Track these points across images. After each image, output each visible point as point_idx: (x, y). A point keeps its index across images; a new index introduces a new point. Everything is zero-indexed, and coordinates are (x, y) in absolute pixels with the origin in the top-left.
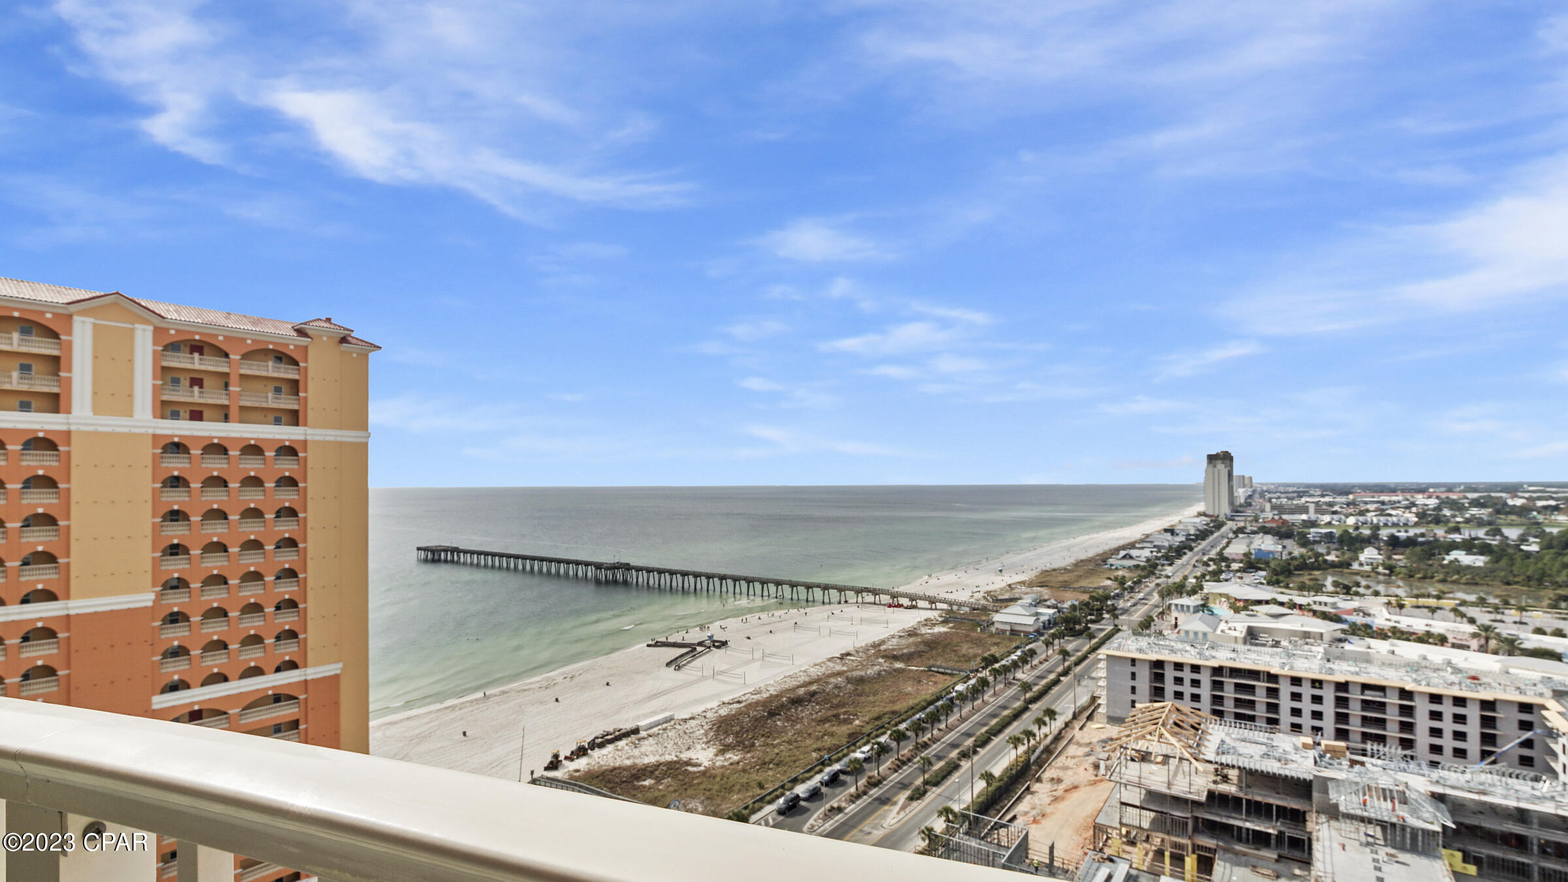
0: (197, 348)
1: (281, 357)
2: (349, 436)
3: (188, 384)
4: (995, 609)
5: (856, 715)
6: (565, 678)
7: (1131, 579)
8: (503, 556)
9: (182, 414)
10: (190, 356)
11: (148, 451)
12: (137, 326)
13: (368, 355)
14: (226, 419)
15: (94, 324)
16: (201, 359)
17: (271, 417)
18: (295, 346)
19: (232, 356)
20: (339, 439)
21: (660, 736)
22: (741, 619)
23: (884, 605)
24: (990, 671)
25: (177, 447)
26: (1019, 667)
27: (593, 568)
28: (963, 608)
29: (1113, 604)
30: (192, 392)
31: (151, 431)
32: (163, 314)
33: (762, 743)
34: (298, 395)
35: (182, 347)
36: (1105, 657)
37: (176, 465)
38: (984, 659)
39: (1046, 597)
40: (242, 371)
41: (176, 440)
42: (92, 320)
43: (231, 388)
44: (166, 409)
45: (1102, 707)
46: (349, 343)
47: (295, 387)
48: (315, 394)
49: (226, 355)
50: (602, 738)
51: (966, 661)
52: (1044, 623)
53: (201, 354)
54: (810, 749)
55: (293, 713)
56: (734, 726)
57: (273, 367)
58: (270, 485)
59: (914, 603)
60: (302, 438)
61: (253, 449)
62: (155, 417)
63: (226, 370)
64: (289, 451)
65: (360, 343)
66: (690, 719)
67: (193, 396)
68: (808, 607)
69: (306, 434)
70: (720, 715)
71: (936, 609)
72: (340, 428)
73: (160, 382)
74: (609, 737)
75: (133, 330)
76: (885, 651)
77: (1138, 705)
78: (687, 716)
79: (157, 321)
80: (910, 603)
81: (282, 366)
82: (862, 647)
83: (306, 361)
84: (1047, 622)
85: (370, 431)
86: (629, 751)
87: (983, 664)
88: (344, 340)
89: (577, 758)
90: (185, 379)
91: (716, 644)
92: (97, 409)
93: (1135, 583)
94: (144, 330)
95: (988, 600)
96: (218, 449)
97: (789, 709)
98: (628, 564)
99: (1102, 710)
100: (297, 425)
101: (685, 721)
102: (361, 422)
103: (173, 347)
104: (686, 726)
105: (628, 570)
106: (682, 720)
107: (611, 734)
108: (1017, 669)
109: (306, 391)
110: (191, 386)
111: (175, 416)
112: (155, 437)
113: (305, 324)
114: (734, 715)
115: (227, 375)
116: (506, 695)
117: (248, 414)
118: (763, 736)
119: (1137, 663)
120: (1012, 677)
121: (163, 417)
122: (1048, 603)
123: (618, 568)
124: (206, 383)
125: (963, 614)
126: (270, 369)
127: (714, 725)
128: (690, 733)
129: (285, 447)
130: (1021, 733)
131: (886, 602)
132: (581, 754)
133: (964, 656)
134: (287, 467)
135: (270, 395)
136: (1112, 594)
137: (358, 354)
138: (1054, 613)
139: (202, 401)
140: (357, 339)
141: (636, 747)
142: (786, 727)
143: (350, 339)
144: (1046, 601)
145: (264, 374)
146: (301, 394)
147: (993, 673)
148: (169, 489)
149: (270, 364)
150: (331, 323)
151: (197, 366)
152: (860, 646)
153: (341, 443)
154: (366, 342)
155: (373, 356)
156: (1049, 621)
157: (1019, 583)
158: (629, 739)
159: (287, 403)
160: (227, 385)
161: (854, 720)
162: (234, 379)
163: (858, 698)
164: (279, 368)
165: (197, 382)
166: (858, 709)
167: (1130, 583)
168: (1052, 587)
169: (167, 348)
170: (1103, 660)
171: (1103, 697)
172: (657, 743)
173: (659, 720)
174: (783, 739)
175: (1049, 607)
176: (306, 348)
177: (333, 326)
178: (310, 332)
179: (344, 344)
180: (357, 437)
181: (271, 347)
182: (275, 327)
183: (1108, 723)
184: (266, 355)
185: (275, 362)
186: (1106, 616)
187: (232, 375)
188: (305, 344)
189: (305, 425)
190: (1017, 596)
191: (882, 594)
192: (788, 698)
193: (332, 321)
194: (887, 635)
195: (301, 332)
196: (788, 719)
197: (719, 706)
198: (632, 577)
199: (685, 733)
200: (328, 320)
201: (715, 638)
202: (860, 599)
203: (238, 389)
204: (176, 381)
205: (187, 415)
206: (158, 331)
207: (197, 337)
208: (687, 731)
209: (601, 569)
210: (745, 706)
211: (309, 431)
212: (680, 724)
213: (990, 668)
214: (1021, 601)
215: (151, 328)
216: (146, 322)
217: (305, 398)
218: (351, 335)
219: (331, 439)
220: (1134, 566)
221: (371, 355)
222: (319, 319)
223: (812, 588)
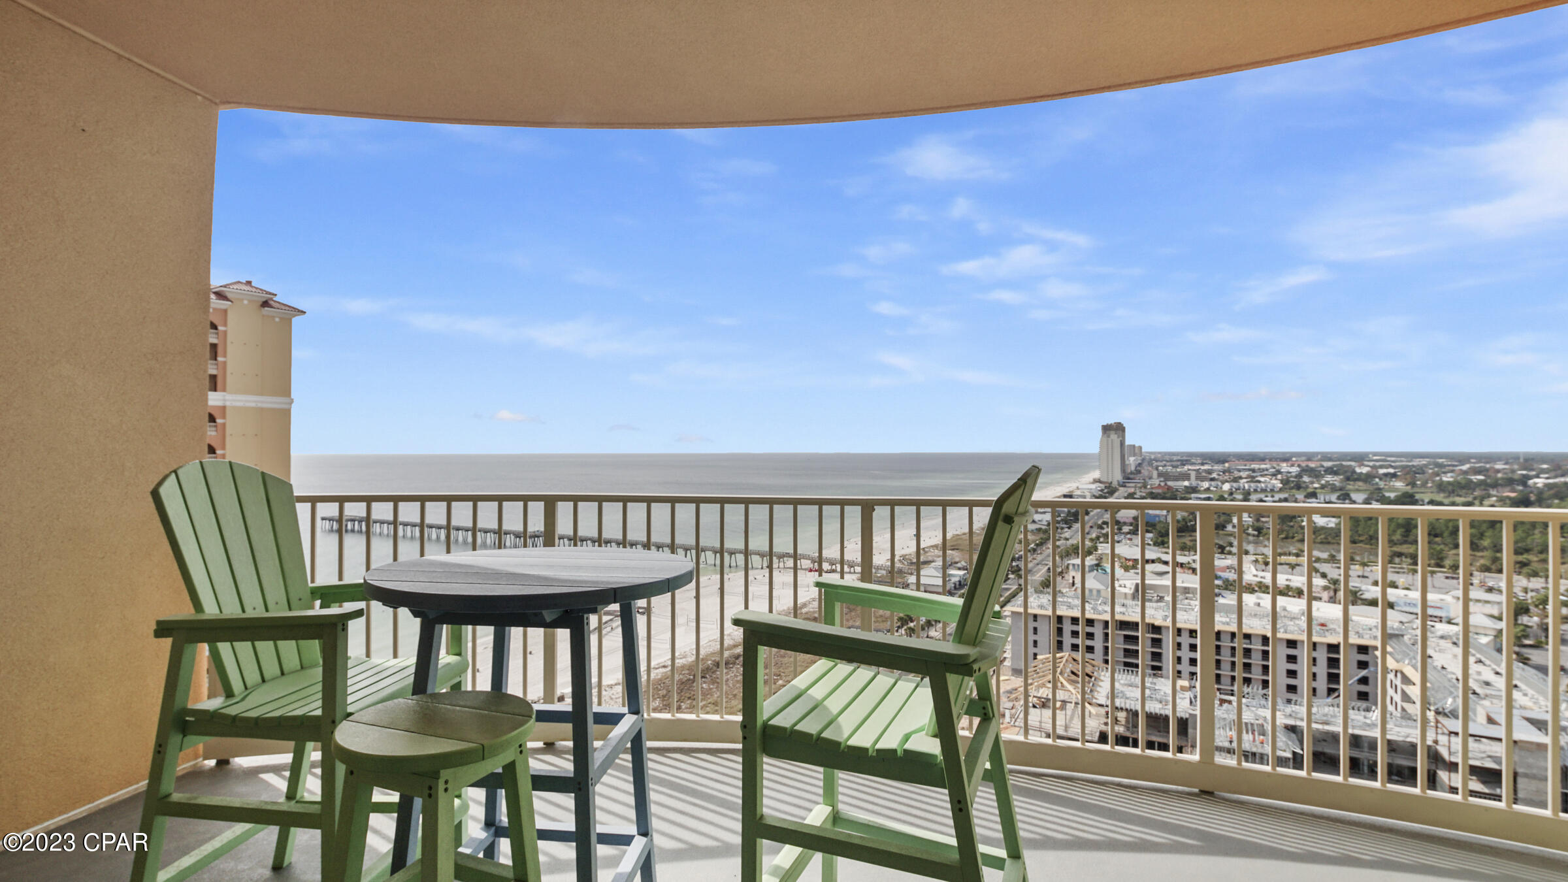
2: (270, 402)
4: (910, 571)
5: (779, 675)
6: (487, 647)
7: (1034, 541)
13: (291, 320)
18: (215, 309)
20: (260, 405)
23: (805, 569)
24: (905, 630)
26: (932, 625)
28: (880, 571)
29: (1017, 566)
33: (688, 706)
34: (216, 360)
36: (1009, 614)
38: (900, 619)
39: (957, 560)
45: (1007, 660)
46: (271, 307)
47: (213, 351)
48: (235, 359)
51: (883, 621)
52: (955, 584)
54: (735, 709)
56: (660, 690)
59: (834, 567)
60: (220, 403)
65: (283, 307)
68: (730, 572)
69: (224, 400)
71: (855, 572)
72: (262, 394)
76: (806, 613)
77: (1038, 657)
78: (613, 682)
80: (829, 568)
82: (784, 610)
83: (225, 325)
84: (958, 583)
85: (292, 397)
87: (899, 624)
88: (265, 304)
91: (640, 611)
93: (1037, 545)
95: (903, 564)
97: (714, 672)
99: (1007, 663)
100: (217, 390)
101: (610, 686)
102: (284, 389)
108: (930, 628)
109: (225, 356)
113: (226, 287)
114: (660, 680)
118: (689, 698)
119: (1038, 619)
120: (925, 636)
122: (959, 565)
125: (880, 577)
131: (807, 567)
133: (881, 616)
136: (1017, 556)
137: (281, 318)
138: (964, 575)
140: (279, 303)
142: (711, 689)
143: (271, 303)
144: (956, 563)
146: (220, 359)
147: (908, 631)
150: (252, 286)
152: (781, 609)
153: (262, 409)
154: (289, 306)
155: (297, 320)
156: (960, 582)
157: (932, 546)
161: (778, 680)
163: (781, 659)
166: (781, 669)
167: (1032, 546)
168: (962, 550)
170: (1008, 616)
171: (1008, 651)
174: (709, 701)
175: (959, 569)
176: (225, 311)
177: (254, 290)
178: (229, 296)
179: (266, 308)
180: (279, 403)
183: (1012, 675)
186: (1011, 576)
188: (223, 307)
189: (224, 390)
190: (930, 559)
191: (803, 558)
192: (713, 661)
193: (253, 284)
194: (808, 599)
195: (221, 295)
196: (714, 682)
200: (249, 283)
202: (781, 565)
208: (613, 697)
211: (228, 397)
212: (606, 690)
213: (905, 627)
214: (934, 564)
217: (225, 363)
218: (274, 299)
219: (253, 405)
220: (1037, 529)
221: (295, 320)
222: (239, 282)
223: (735, 553)
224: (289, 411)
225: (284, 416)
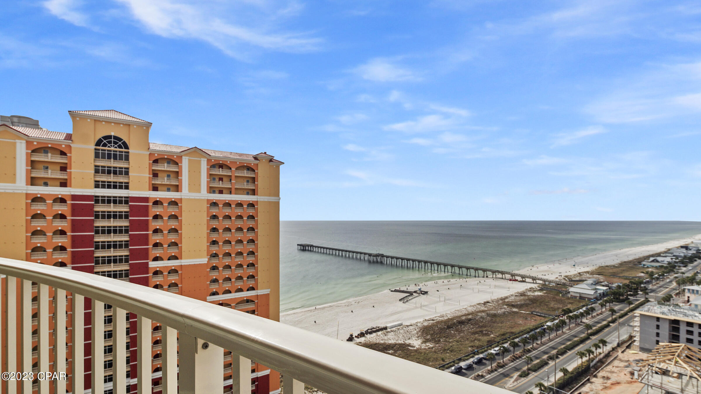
0: (221, 166)
1: (249, 169)
2: (272, 199)
3: (218, 180)
4: (570, 285)
5: (492, 332)
6: (355, 302)
7: (657, 273)
8: (330, 249)
9: (216, 191)
10: (218, 169)
11: (205, 205)
12: (202, 159)
13: (279, 166)
14: (231, 193)
15: (189, 159)
16: (222, 171)
17: (246, 192)
18: (254, 164)
20: (269, 200)
21: (396, 332)
22: (434, 282)
23: (508, 279)
24: (567, 317)
25: (214, 204)
26: (584, 316)
27: (368, 256)
28: (552, 283)
29: (645, 287)
30: (220, 183)
31: (206, 198)
32: (210, 154)
33: (444, 340)
35: (216, 166)
36: (639, 315)
37: (215, 211)
38: (564, 310)
39: (602, 280)
40: (236, 175)
41: (214, 201)
42: (188, 158)
43: (232, 181)
44: (211, 190)
45: (636, 342)
46: (272, 162)
47: (254, 180)
48: (261, 183)
49: (231, 169)
50: (371, 330)
51: (553, 311)
52: (600, 294)
53: (222, 169)
54: (468, 345)
55: (253, 307)
56: (430, 331)
57: (246, 172)
58: (245, 218)
59: (524, 279)
60: (256, 200)
61: (240, 205)
62: (207, 193)
63: (230, 174)
64: (251, 205)
65: (277, 162)
66: (410, 325)
67: (220, 185)
68: (467, 278)
69: (258, 199)
70: (424, 325)
71: (536, 283)
72: (270, 196)
73: (209, 180)
74: (374, 330)
75: (200, 160)
76: (508, 302)
77: (661, 344)
78: (409, 324)
79: (208, 156)
80: (521, 279)
81: (249, 172)
82: (495, 299)
83: (257, 170)
84: (602, 294)
85: (280, 196)
86: (383, 337)
87: (563, 313)
88: (271, 161)
89: (360, 337)
90: (217, 178)
91: (422, 293)
92: (190, 190)
93: (660, 275)
94: (204, 160)
95: (566, 280)
96: (228, 204)
97: (457, 326)
98: (383, 255)
99: (637, 344)
100: (255, 195)
101: (408, 326)
102: (277, 193)
103: (213, 166)
104: (408, 329)
105: (383, 257)
106: (407, 326)
107: (375, 329)
108: (583, 317)
109: (257, 182)
110: (219, 181)
111: (214, 192)
112: (208, 200)
113: (257, 155)
114: (431, 326)
115: (231, 176)
116: (332, 307)
117: (238, 191)
118: (444, 337)
119: (660, 320)
120: (580, 321)
121: (210, 193)
122: (603, 284)
123: (378, 256)
124: (224, 179)
125: (551, 287)
126: (246, 173)
127: (421, 329)
128: (410, 332)
129: (250, 203)
130: (585, 351)
131: (508, 278)
132: (362, 335)
133: (552, 308)
134: (251, 212)
135: (245, 183)
136: (644, 281)
137: (276, 166)
138: (607, 289)
139: (223, 186)
140: (275, 160)
141: (386, 335)
142: (455, 334)
143: (273, 160)
144: (602, 282)
145: (243, 175)
146: (256, 183)
147: (568, 318)
148: (212, 220)
149: (245, 171)
150: (266, 154)
151: (221, 173)
152: (494, 298)
153: (269, 202)
154: (279, 161)
155: (281, 167)
156: (603, 293)
157: (585, 272)
158: (383, 332)
159: (251, 187)
160: (231, 180)
161: (491, 334)
162: (233, 178)
163: (493, 324)
164: (248, 173)
165: (221, 179)
166: (493, 329)
167: (656, 276)
168: (605, 275)
169: (211, 167)
170: (638, 316)
171: (637, 337)
172: (395, 335)
173: (396, 325)
174: (454, 339)
175: (603, 286)
176: (257, 164)
177: (267, 156)
178: (259, 158)
180: (274, 199)
181: (245, 165)
182: (247, 157)
183: (640, 351)
184: (244, 168)
185: (247, 171)
186: (640, 293)
187: (232, 177)
188: (257, 163)
189: (257, 195)
190: (584, 279)
191: (507, 274)
192: (457, 320)
194: (509, 294)
195: (256, 158)
196: (457, 330)
197: (424, 321)
198: (384, 260)
199: (408, 332)
200: (265, 153)
201: (422, 290)
202: (494, 276)
203: (234, 181)
204: (214, 179)
205: (218, 192)
206: (209, 161)
207: (221, 162)
208: (408, 331)
209: (371, 256)
210: (436, 322)
211: (259, 197)
212: (405, 328)
213: (567, 315)
214: (586, 282)
215: (206, 159)
216: (205, 157)
219: (267, 200)
220: (659, 266)
222: (262, 153)
223: (469, 269)
225: (277, 204)
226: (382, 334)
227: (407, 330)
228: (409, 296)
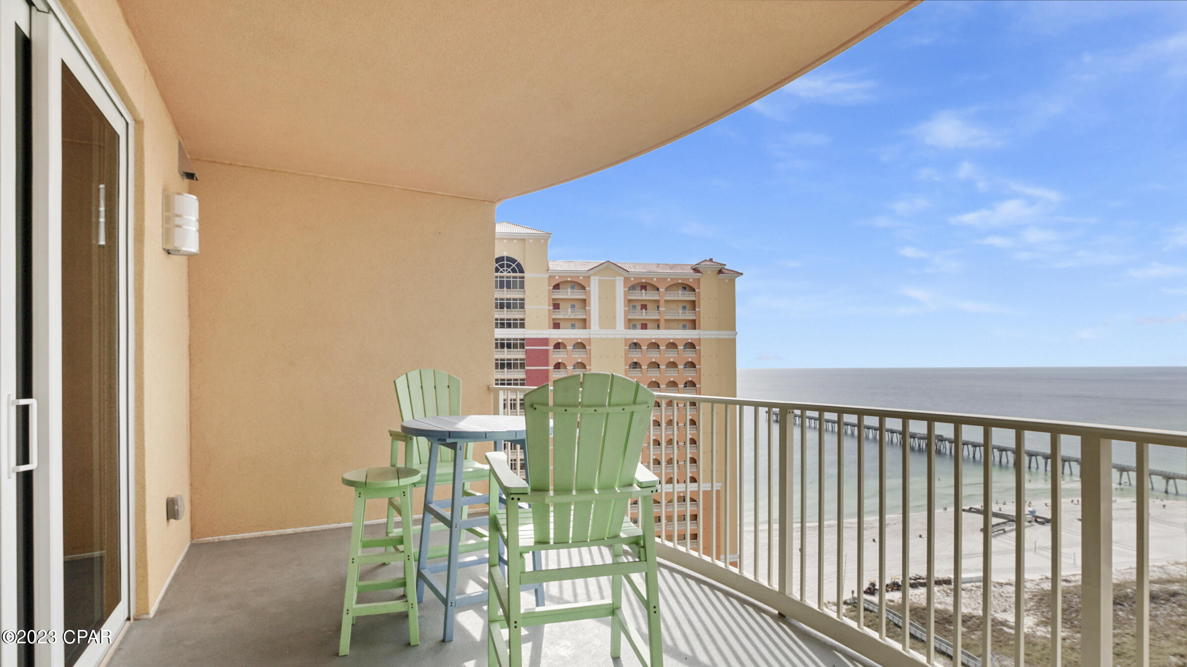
0: (644, 287)
1: (686, 287)
2: (724, 334)
3: (640, 308)
9: (637, 326)
10: (641, 292)
11: (622, 348)
12: (617, 278)
13: (734, 280)
14: (658, 327)
15: (599, 279)
16: (646, 293)
17: (681, 325)
18: (693, 279)
19: (660, 290)
20: (719, 337)
21: (973, 592)
25: (636, 345)
30: (642, 313)
31: (624, 337)
32: (628, 270)
34: (695, 310)
35: (637, 287)
37: (636, 356)
40: (666, 298)
41: (635, 341)
42: (597, 278)
43: (661, 309)
44: (631, 324)
46: (724, 273)
47: (693, 303)
48: (705, 308)
49: (658, 289)
50: (915, 579)
53: (646, 290)
55: (694, 510)
57: (682, 294)
58: (681, 367)
60: (697, 337)
61: (672, 345)
62: (625, 329)
63: (658, 298)
64: (691, 345)
65: (730, 272)
66: (1007, 584)
67: (642, 315)
69: (700, 335)
70: (1042, 589)
72: (719, 330)
73: (627, 309)
74: (921, 581)
75: (615, 280)
78: (1004, 581)
79: (625, 273)
81: (687, 292)
83: (699, 288)
85: (737, 330)
86: (941, 598)
88: (720, 272)
89: (892, 591)
90: (639, 306)
91: (1039, 520)
92: (602, 326)
94: (620, 280)
96: (655, 345)
98: (941, 436)
100: (695, 329)
101: (1001, 585)
102: (732, 326)
103: (632, 288)
104: (1002, 590)
105: (942, 441)
106: (998, 583)
107: (923, 579)
109: (699, 308)
110: (641, 310)
111: (634, 327)
112: (626, 339)
113: (698, 264)
115: (658, 301)
117: (670, 323)
121: (629, 328)
124: (648, 307)
126: (682, 296)
127: (1035, 596)
128: (1007, 597)
129: (689, 343)
132: (895, 588)
134: (690, 356)
135: (680, 311)
137: (728, 280)
139: (647, 318)
140: (728, 270)
141: (948, 596)
143: (723, 270)
145: (677, 298)
146: (696, 309)
148: (632, 369)
149: (680, 292)
150: (712, 262)
151: (644, 298)
153: (719, 339)
154: (733, 271)
155: (738, 280)
158: (941, 587)
159: (690, 316)
160: (658, 307)
162: (662, 303)
164: (684, 294)
165: (644, 307)
169: (629, 289)
172: (969, 598)
173: (972, 578)
176: (699, 279)
177: (713, 264)
178: (701, 270)
179: (720, 275)
180: (729, 335)
181: (680, 281)
182: (683, 270)
184: (678, 287)
185: (683, 290)
187: (661, 302)
188: (698, 277)
189: (699, 329)
193: (713, 260)
195: (696, 270)
197: (1042, 579)
198: (945, 447)
199: (1001, 596)
200: (711, 260)
201: (1037, 514)
203: (664, 309)
204: (634, 307)
205: (640, 327)
206: (626, 279)
207: (644, 281)
209: (914, 438)
210: (1074, 587)
211: (702, 333)
212: (995, 587)
215: (623, 278)
216: (621, 275)
217: (699, 312)
218: (725, 268)
219: (714, 337)
221: (737, 280)
222: (706, 260)
224: (734, 340)
226: (938, 591)
227: (1000, 592)
228: (1004, 523)
